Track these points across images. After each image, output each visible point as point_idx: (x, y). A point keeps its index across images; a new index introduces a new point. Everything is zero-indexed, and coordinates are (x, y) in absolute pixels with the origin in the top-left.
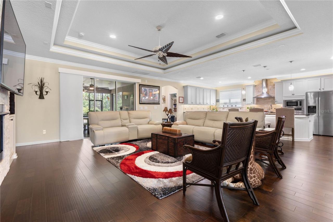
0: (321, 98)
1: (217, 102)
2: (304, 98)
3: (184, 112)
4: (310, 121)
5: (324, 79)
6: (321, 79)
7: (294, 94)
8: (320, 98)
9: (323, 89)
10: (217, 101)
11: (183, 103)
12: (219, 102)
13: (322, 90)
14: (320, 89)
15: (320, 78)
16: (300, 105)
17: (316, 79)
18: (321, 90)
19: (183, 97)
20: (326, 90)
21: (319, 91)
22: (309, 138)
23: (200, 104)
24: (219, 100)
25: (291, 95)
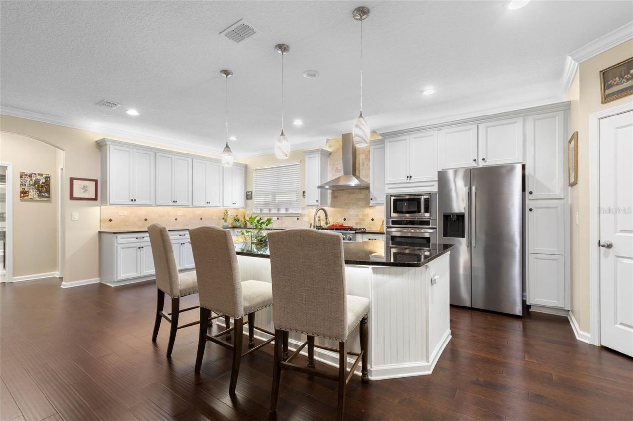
0: (476, 188)
1: (247, 199)
2: (434, 189)
3: (100, 233)
4: (433, 282)
5: (487, 128)
6: (478, 126)
7: (411, 177)
8: (474, 188)
9: (483, 160)
10: (249, 196)
11: (96, 199)
12: (252, 199)
13: (481, 164)
14: (475, 161)
15: (476, 125)
16: (427, 210)
17: (465, 128)
18: (478, 165)
19: (96, 181)
20: (491, 162)
21: (474, 165)
22: (428, 361)
23: (174, 204)
24: (252, 192)
25: (404, 179)
